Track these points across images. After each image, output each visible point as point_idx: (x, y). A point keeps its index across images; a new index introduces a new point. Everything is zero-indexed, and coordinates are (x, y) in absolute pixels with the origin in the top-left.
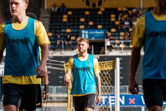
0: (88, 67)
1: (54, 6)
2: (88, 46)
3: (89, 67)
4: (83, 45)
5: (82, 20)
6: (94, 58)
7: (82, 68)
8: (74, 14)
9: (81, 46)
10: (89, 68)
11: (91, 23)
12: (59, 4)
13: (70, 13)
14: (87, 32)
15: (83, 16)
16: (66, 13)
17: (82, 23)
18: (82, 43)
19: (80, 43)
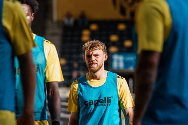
0: (108, 98)
1: (69, 16)
2: (105, 57)
3: (110, 97)
4: (96, 56)
5: (114, 38)
6: (117, 78)
7: (95, 101)
8: (100, 29)
9: (94, 58)
10: (110, 100)
11: (128, 44)
12: (76, 13)
13: (94, 27)
14: (121, 58)
15: (116, 31)
16: (88, 28)
17: (114, 44)
18: (95, 52)
19: (91, 53)
